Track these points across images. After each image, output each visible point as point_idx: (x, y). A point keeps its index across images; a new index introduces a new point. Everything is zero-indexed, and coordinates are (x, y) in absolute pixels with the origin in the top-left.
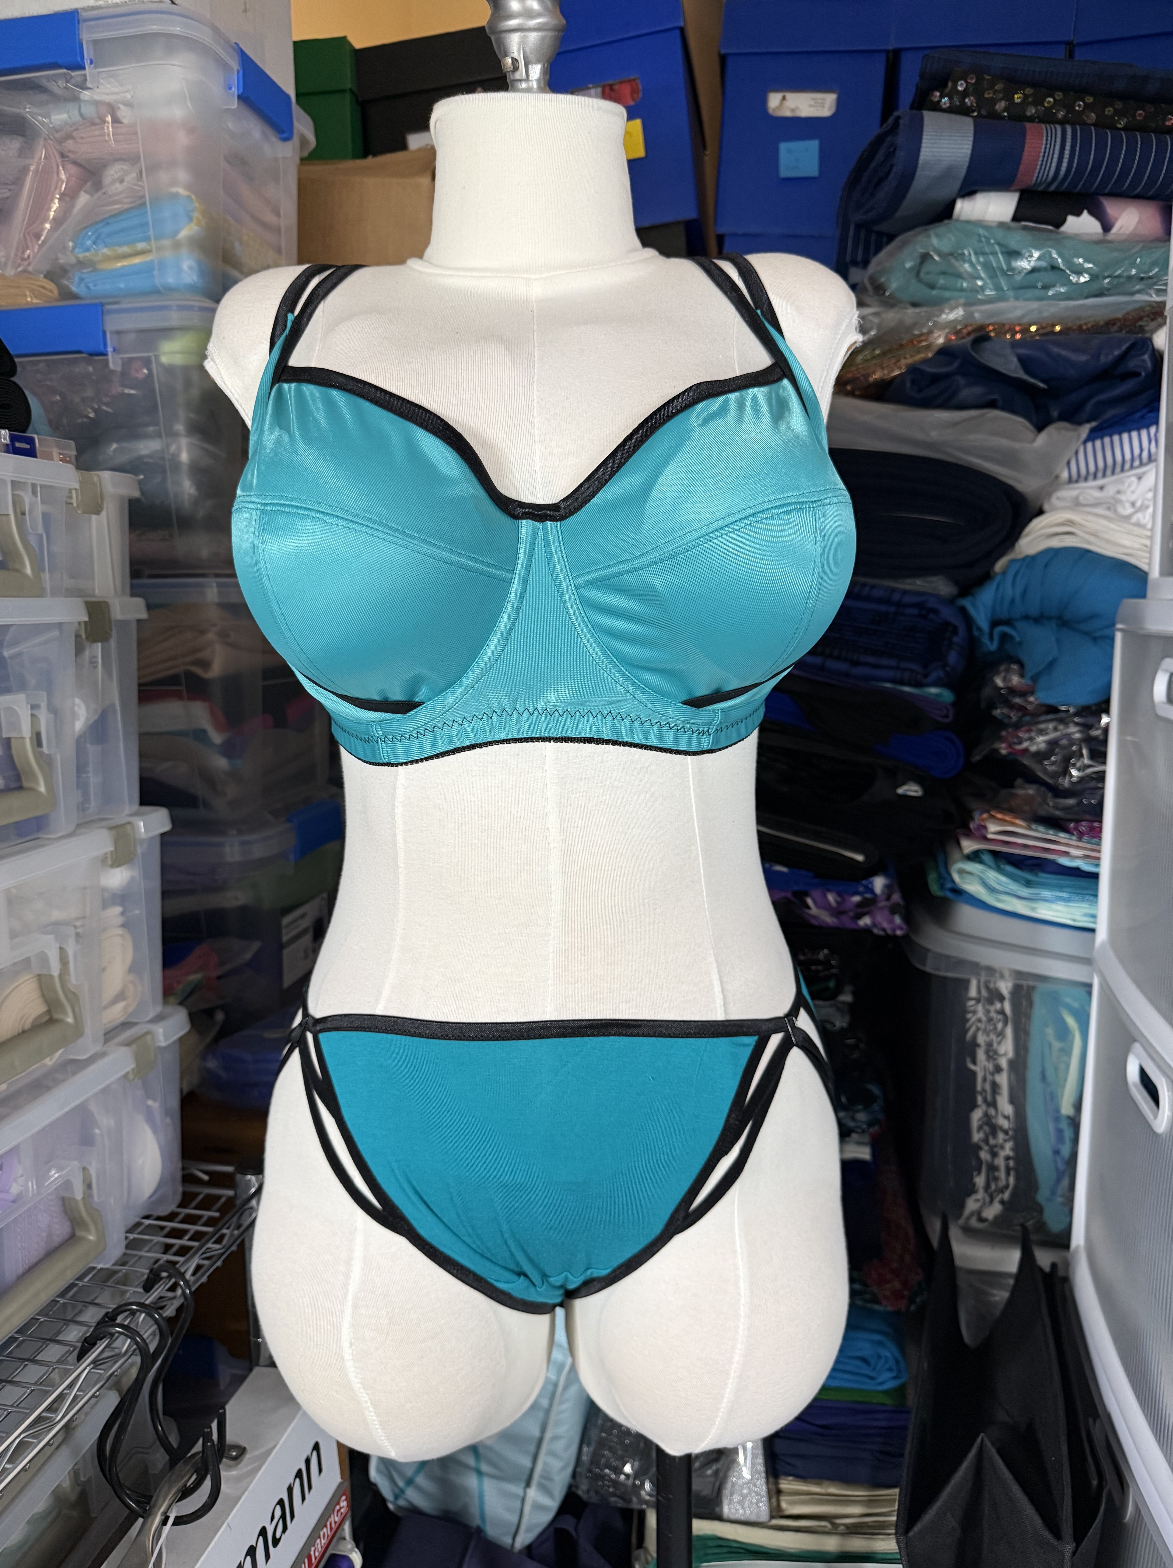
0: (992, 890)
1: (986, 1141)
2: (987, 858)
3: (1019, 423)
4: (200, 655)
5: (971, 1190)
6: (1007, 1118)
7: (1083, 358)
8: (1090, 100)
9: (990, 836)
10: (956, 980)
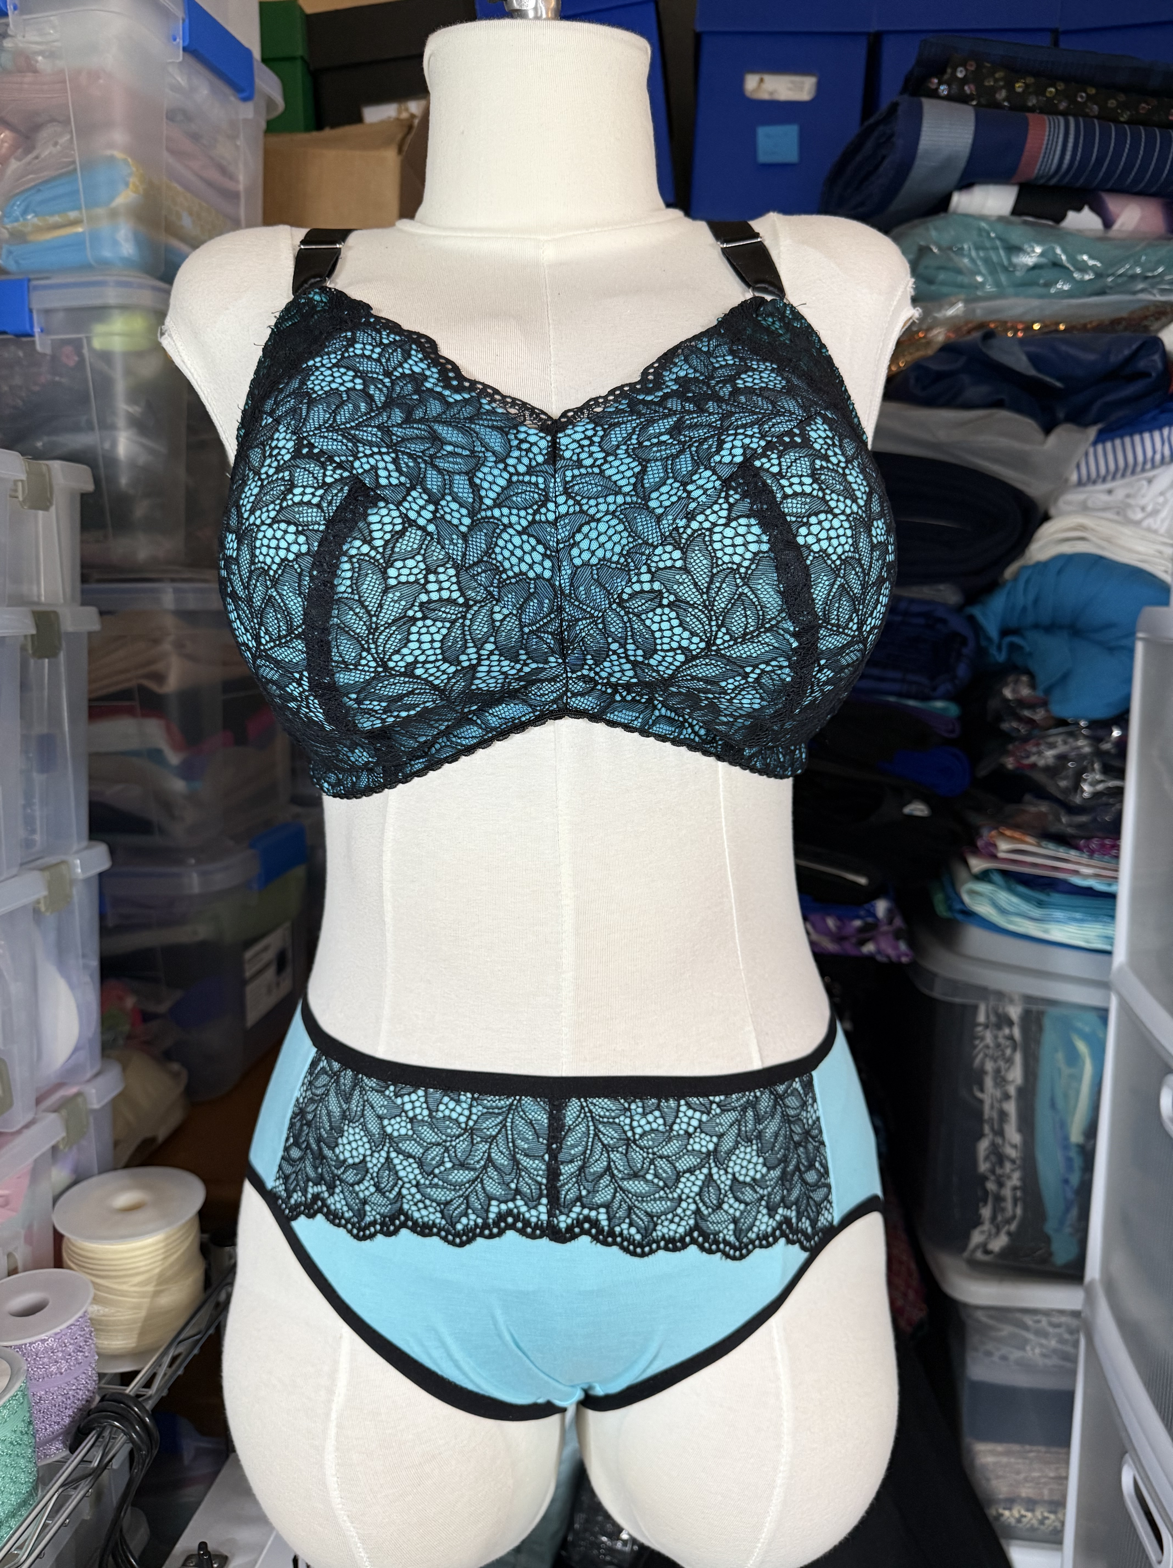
0: (1002, 911)
1: (993, 1171)
2: (997, 878)
3: (1027, 425)
4: (154, 668)
5: (977, 1222)
6: (1015, 1146)
7: (1091, 357)
8: (1092, 91)
9: (1001, 855)
10: (964, 1006)
